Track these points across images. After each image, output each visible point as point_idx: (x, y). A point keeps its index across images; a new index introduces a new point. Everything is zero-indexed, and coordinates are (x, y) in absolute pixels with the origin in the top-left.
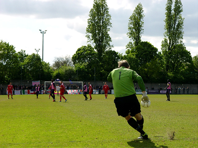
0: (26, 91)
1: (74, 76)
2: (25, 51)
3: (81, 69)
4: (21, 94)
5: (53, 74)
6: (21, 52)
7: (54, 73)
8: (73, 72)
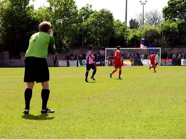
0: (84, 62)
1: (158, 40)
2: (91, 6)
3: (170, 28)
4: (78, 66)
5: (127, 37)
6: (87, 6)
7: (129, 35)
8: (157, 33)
